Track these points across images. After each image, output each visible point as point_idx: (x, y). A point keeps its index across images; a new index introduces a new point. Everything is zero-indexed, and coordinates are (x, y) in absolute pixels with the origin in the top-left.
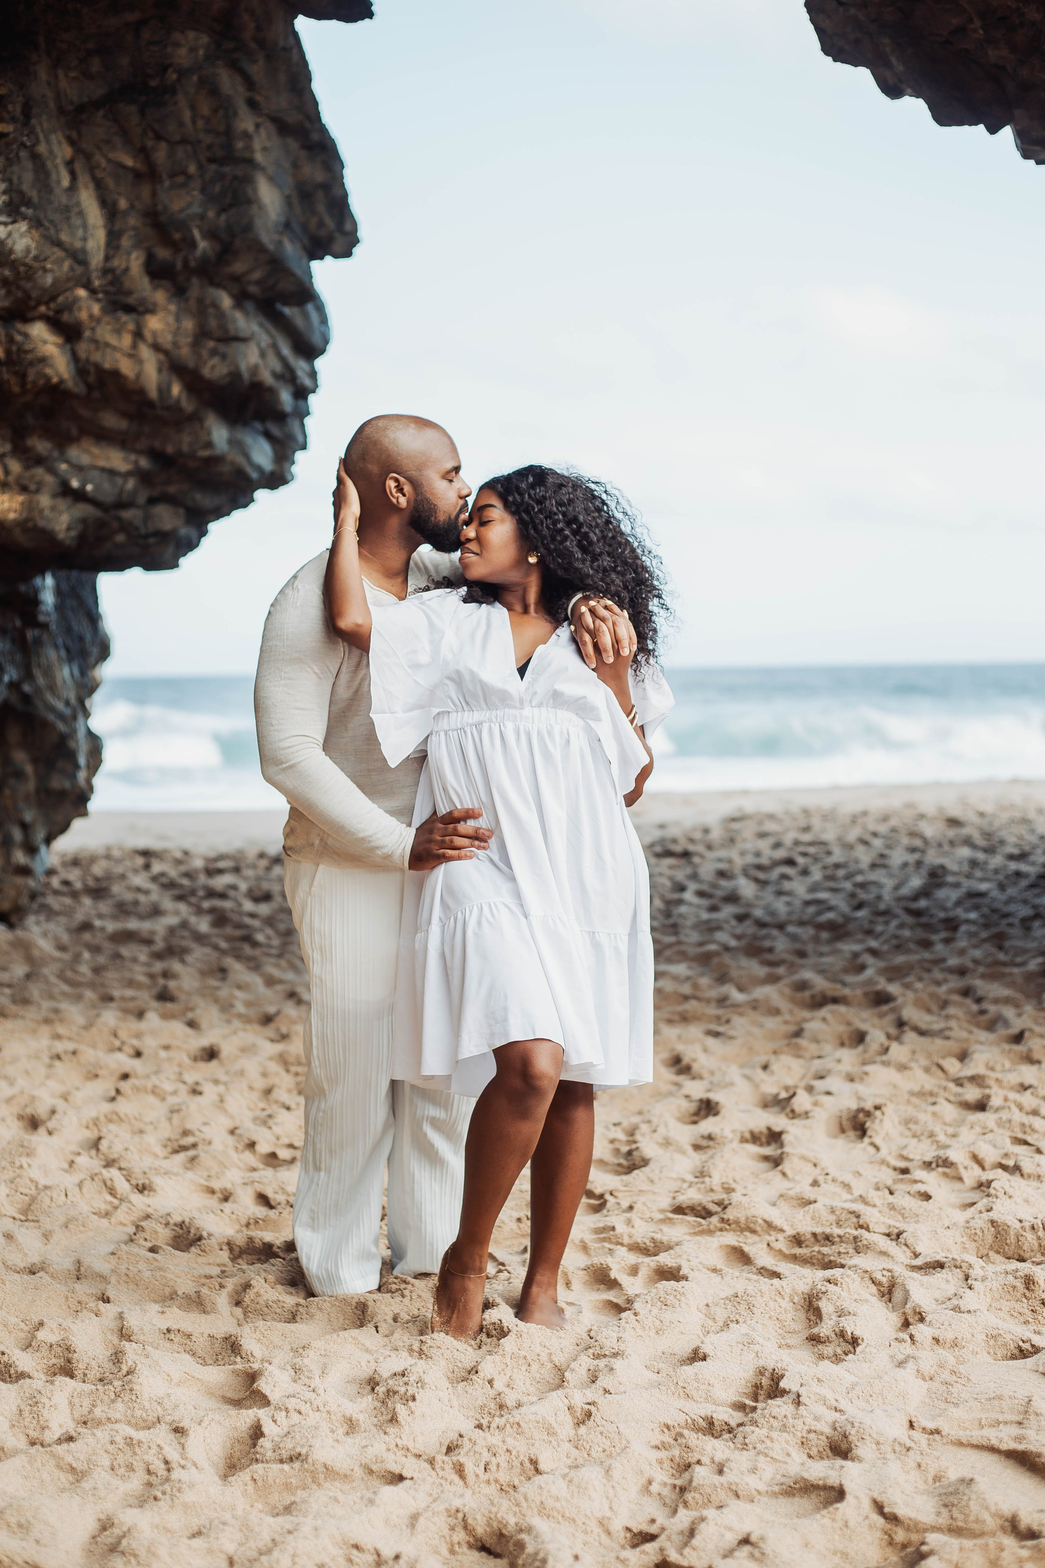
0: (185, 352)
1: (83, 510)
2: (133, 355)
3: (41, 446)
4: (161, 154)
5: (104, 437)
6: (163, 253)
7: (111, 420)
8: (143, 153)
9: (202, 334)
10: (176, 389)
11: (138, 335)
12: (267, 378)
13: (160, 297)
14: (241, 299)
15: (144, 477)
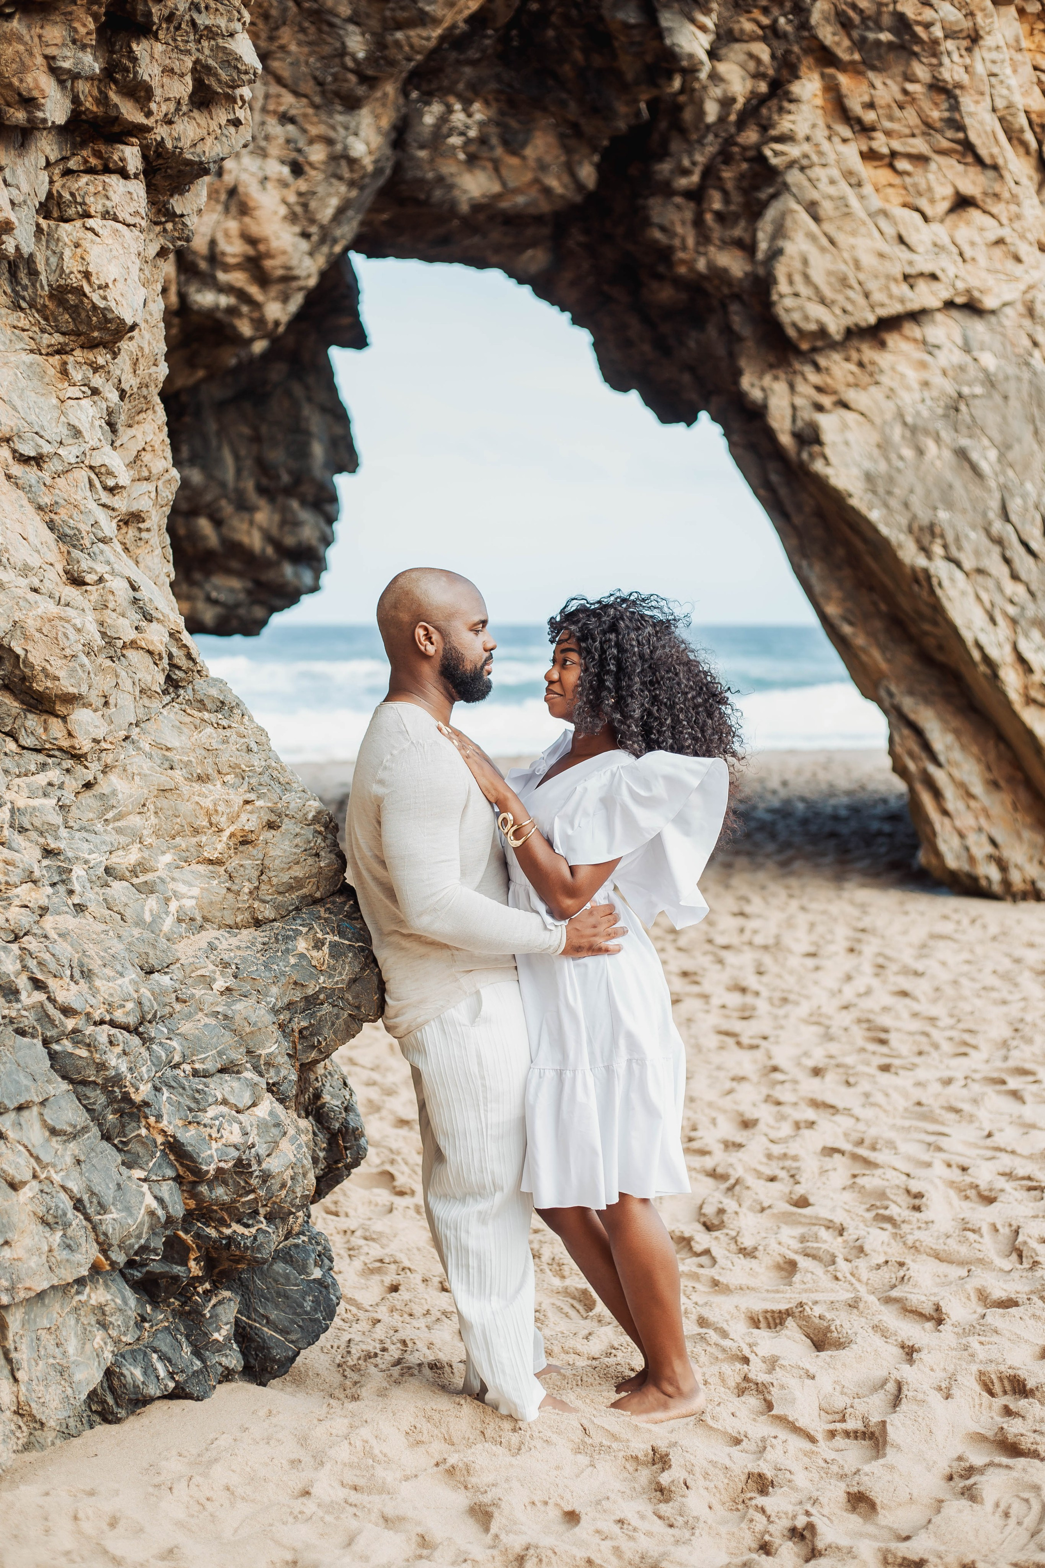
0: (275, 531)
1: (218, 610)
2: (249, 533)
3: (198, 576)
4: (264, 429)
5: (229, 572)
6: (265, 481)
7: (235, 564)
8: (255, 429)
9: (283, 523)
10: (270, 551)
11: (251, 523)
12: (314, 542)
13: (262, 503)
14: (303, 503)
15: (249, 592)
